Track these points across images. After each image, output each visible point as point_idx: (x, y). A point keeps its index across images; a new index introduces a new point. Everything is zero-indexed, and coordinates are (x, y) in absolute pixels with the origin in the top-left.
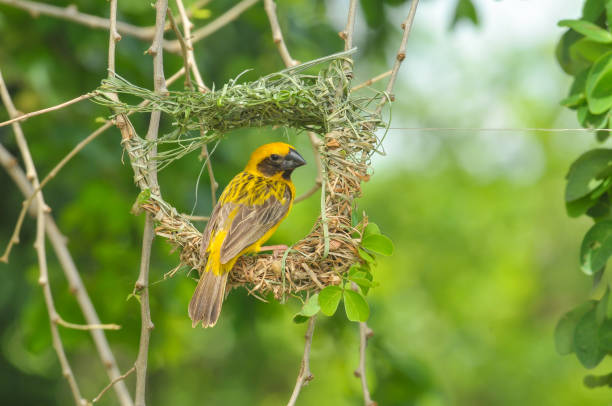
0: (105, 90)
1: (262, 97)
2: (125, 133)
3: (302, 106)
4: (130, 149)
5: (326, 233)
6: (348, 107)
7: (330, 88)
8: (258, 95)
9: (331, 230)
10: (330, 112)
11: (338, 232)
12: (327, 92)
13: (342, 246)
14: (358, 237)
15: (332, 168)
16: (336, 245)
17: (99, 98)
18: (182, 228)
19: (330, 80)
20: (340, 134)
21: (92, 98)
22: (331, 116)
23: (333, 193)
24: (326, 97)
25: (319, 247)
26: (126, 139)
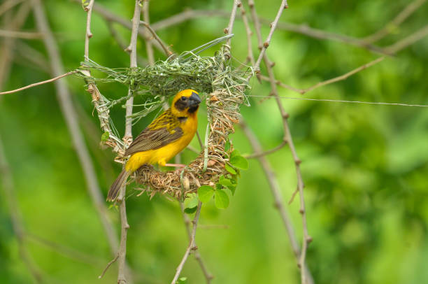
0: (81, 69)
1: (175, 69)
2: (94, 96)
3: (199, 75)
4: (97, 106)
5: (206, 155)
6: (227, 76)
7: (213, 63)
8: (172, 68)
9: (210, 153)
10: (215, 78)
11: (214, 155)
12: (211, 65)
13: (216, 164)
14: (227, 158)
15: (214, 115)
16: (212, 163)
17: (77, 74)
19: (213, 58)
20: (219, 93)
21: (74, 74)
22: (215, 81)
23: (213, 130)
24: (211, 69)
25: (201, 164)
26: (95, 100)
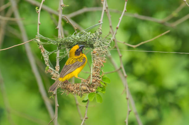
0: (36, 38)
1: (77, 39)
2: (42, 50)
3: (88, 41)
4: (43, 55)
5: (91, 77)
6: (100, 42)
7: (94, 36)
9: (93, 76)
10: (95, 43)
11: (95, 77)
12: (93, 37)
13: (96, 81)
14: (101, 78)
15: (95, 59)
16: (94, 81)
17: (34, 41)
18: (58, 77)
19: (94, 34)
20: (97, 49)
21: (33, 41)
23: (94, 66)
24: (93, 39)
25: (89, 81)
26: (42, 52)
